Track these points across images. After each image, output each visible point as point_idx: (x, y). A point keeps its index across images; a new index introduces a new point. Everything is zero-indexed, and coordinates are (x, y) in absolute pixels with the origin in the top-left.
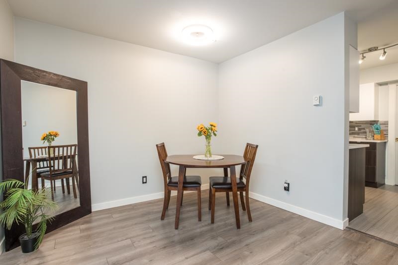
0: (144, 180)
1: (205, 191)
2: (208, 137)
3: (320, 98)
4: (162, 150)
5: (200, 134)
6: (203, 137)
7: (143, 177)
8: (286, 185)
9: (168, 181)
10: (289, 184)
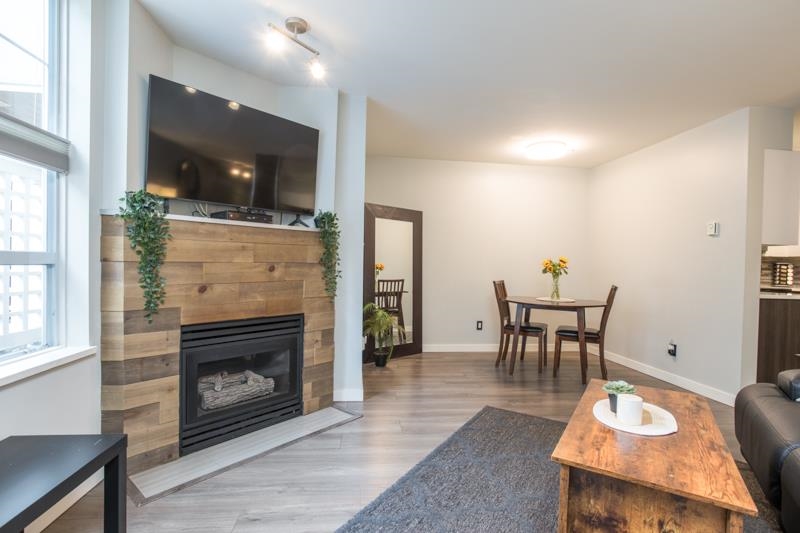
0: (479, 326)
1: (551, 352)
2: (556, 275)
3: (716, 227)
4: (500, 288)
5: (545, 271)
6: (549, 275)
7: (478, 322)
8: (672, 348)
9: (506, 323)
10: (675, 346)
